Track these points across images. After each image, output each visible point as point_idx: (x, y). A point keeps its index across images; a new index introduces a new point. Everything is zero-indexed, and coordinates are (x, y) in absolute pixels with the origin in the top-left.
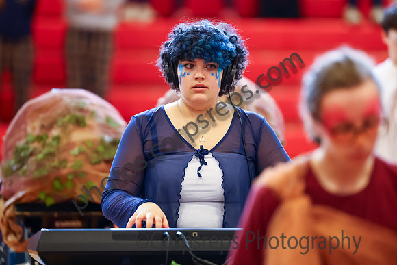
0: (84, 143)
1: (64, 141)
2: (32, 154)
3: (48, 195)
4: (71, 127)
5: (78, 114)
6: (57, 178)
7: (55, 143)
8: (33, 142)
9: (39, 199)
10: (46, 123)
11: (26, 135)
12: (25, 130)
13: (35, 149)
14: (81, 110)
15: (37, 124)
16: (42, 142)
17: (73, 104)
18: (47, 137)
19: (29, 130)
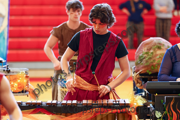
0: (160, 54)
1: (154, 54)
2: (144, 58)
3: (149, 71)
4: (157, 49)
5: (159, 45)
6: (152, 66)
7: (151, 55)
8: (144, 54)
9: (147, 72)
10: (148, 48)
11: (142, 52)
12: (142, 50)
13: (145, 57)
14: (160, 44)
15: (146, 48)
16: (147, 54)
17: (157, 42)
18: (149, 53)
19: (143, 51)
